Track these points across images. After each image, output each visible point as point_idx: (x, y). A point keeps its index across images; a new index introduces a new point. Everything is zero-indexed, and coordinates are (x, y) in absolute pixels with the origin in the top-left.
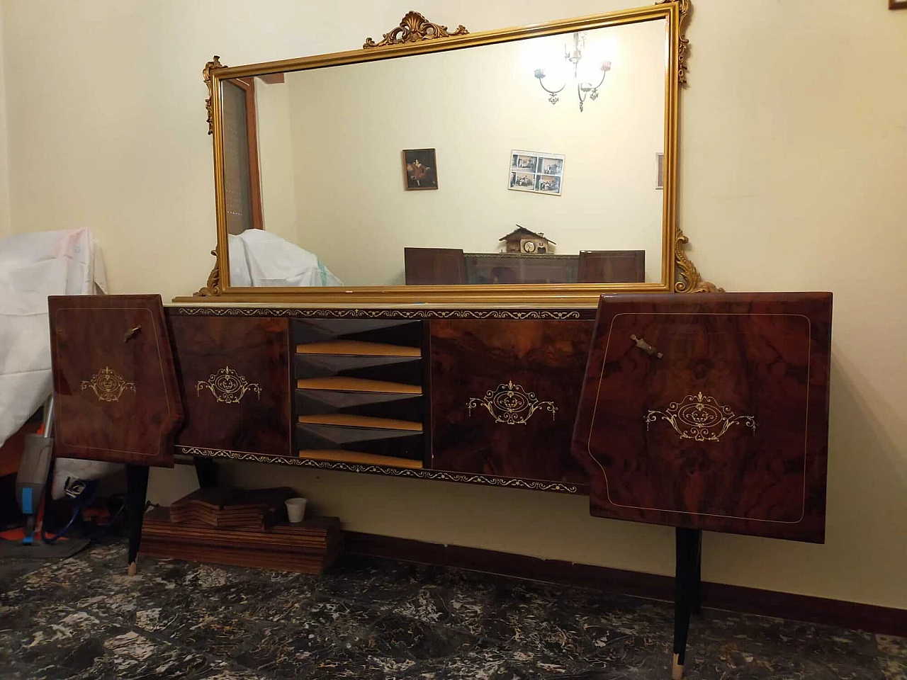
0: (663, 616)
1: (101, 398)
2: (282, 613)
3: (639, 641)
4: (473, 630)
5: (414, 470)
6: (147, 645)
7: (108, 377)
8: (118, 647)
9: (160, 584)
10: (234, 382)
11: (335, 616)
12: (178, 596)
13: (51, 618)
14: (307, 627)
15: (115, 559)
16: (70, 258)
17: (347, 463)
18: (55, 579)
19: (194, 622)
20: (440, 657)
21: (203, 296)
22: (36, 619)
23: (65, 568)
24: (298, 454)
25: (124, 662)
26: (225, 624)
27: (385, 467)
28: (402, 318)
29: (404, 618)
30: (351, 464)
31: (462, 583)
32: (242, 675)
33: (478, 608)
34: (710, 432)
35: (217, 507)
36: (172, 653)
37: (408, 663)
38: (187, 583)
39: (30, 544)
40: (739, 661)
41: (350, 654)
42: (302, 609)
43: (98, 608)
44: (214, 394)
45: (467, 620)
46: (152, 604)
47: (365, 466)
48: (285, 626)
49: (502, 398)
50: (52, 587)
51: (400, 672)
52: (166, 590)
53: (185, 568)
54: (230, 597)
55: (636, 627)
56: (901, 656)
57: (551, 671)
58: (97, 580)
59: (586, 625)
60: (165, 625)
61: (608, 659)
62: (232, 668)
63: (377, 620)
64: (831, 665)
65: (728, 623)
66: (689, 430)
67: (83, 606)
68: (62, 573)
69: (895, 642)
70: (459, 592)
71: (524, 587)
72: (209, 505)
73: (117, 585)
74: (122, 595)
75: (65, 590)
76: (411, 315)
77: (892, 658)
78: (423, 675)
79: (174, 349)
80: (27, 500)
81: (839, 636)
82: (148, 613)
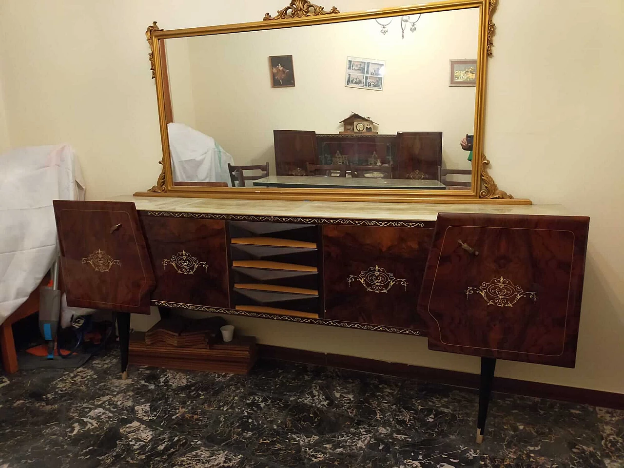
0: (466, 398)
1: (97, 269)
2: (228, 405)
3: (454, 417)
4: (351, 413)
5: (313, 319)
6: (148, 431)
7: (100, 256)
8: (130, 433)
9: (144, 385)
10: (189, 261)
11: (262, 405)
12: (158, 394)
13: (80, 413)
14: (246, 414)
15: (111, 367)
16: (59, 166)
17: (268, 314)
18: (74, 384)
19: (173, 413)
20: (333, 432)
21: (154, 192)
22: (71, 414)
23: (79, 375)
24: (235, 307)
25: (136, 443)
26: (194, 413)
27: (294, 317)
28: (303, 223)
29: (306, 405)
30: (271, 315)
31: (338, 378)
32: (213, 450)
33: (351, 397)
34: (507, 301)
35: (177, 334)
36: (165, 436)
37: (314, 437)
38: (162, 384)
39: (52, 359)
40: (515, 429)
41: (278, 433)
42: (241, 401)
43: (109, 405)
44: (176, 268)
45: (345, 406)
46: (143, 400)
47: (280, 316)
48: (232, 414)
49: (371, 276)
50: (75, 390)
51: (310, 445)
52: (150, 389)
53: (158, 372)
54: (192, 394)
55: (451, 407)
56: (612, 422)
57: (403, 440)
58: (102, 384)
59: (420, 406)
60: (155, 416)
61: (436, 430)
62: (205, 445)
63: (290, 407)
64: (570, 430)
65: (507, 402)
66: (493, 300)
67: (99, 403)
68: (78, 379)
69: (608, 412)
70: (337, 385)
71: (377, 380)
72: (171, 333)
73: (116, 387)
74: (122, 394)
75: (83, 392)
76: (309, 221)
77: (607, 424)
78: (325, 446)
79: (146, 238)
80: (48, 331)
81: (574, 409)
82: (142, 407)
